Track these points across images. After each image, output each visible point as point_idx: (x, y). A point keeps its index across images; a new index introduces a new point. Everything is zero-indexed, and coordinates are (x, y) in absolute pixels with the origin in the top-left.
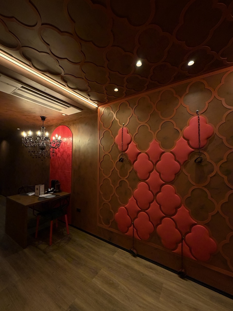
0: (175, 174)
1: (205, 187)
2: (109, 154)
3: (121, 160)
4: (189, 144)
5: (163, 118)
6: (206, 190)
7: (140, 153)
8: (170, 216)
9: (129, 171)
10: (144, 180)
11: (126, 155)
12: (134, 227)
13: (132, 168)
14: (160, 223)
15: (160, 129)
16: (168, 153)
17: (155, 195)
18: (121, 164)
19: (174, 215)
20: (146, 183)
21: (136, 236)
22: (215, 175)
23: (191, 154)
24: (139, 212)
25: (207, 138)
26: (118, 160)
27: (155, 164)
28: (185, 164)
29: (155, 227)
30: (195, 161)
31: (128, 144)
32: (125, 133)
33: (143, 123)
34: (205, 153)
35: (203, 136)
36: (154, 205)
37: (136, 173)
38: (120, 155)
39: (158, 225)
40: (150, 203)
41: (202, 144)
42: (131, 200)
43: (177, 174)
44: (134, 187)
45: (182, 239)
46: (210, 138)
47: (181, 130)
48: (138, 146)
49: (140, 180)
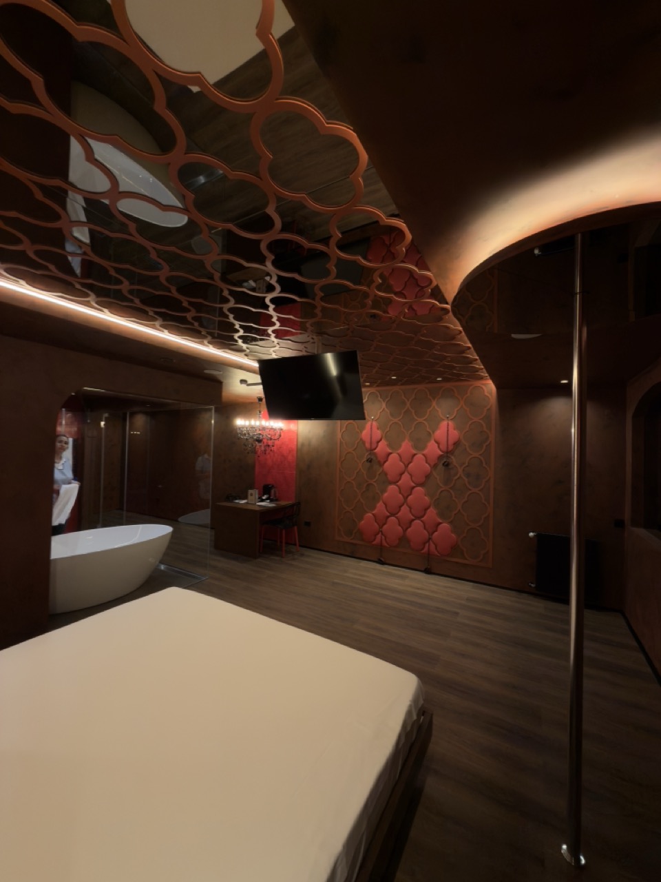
0: (426, 477)
1: (451, 488)
2: (353, 452)
3: (370, 461)
4: (439, 447)
5: (416, 418)
6: (451, 491)
7: (391, 453)
8: (419, 518)
9: (378, 473)
10: (395, 483)
11: (375, 454)
12: (382, 534)
13: (381, 470)
14: (410, 527)
15: (413, 429)
16: (419, 456)
17: (406, 498)
18: (368, 464)
19: (423, 516)
20: (397, 486)
21: (384, 543)
22: (458, 478)
23: (440, 457)
24: (388, 517)
25: (454, 444)
26: (365, 460)
27: (407, 466)
28: (435, 466)
29: (405, 531)
30: (443, 464)
31: (378, 442)
32: (375, 429)
33: (396, 420)
34: (453, 457)
35: (451, 442)
36: (405, 509)
37: (386, 474)
38: (367, 454)
39: (407, 529)
40: (400, 507)
41: (451, 448)
42: (380, 505)
43: (428, 476)
44: (384, 491)
45: (430, 539)
46: (457, 444)
47: (433, 432)
48: (389, 445)
49: (391, 483)
